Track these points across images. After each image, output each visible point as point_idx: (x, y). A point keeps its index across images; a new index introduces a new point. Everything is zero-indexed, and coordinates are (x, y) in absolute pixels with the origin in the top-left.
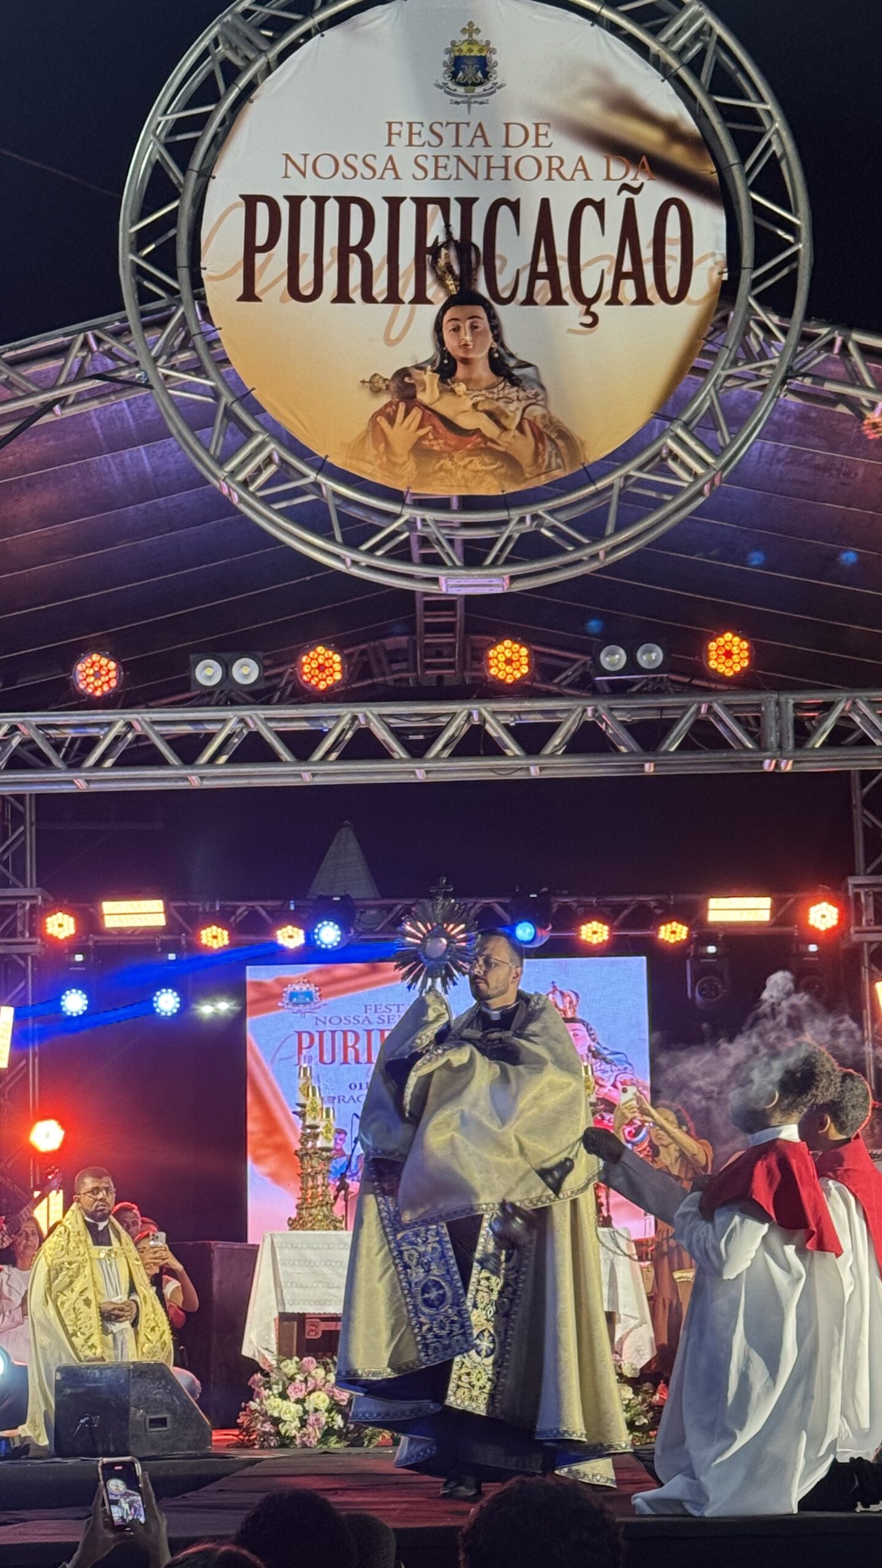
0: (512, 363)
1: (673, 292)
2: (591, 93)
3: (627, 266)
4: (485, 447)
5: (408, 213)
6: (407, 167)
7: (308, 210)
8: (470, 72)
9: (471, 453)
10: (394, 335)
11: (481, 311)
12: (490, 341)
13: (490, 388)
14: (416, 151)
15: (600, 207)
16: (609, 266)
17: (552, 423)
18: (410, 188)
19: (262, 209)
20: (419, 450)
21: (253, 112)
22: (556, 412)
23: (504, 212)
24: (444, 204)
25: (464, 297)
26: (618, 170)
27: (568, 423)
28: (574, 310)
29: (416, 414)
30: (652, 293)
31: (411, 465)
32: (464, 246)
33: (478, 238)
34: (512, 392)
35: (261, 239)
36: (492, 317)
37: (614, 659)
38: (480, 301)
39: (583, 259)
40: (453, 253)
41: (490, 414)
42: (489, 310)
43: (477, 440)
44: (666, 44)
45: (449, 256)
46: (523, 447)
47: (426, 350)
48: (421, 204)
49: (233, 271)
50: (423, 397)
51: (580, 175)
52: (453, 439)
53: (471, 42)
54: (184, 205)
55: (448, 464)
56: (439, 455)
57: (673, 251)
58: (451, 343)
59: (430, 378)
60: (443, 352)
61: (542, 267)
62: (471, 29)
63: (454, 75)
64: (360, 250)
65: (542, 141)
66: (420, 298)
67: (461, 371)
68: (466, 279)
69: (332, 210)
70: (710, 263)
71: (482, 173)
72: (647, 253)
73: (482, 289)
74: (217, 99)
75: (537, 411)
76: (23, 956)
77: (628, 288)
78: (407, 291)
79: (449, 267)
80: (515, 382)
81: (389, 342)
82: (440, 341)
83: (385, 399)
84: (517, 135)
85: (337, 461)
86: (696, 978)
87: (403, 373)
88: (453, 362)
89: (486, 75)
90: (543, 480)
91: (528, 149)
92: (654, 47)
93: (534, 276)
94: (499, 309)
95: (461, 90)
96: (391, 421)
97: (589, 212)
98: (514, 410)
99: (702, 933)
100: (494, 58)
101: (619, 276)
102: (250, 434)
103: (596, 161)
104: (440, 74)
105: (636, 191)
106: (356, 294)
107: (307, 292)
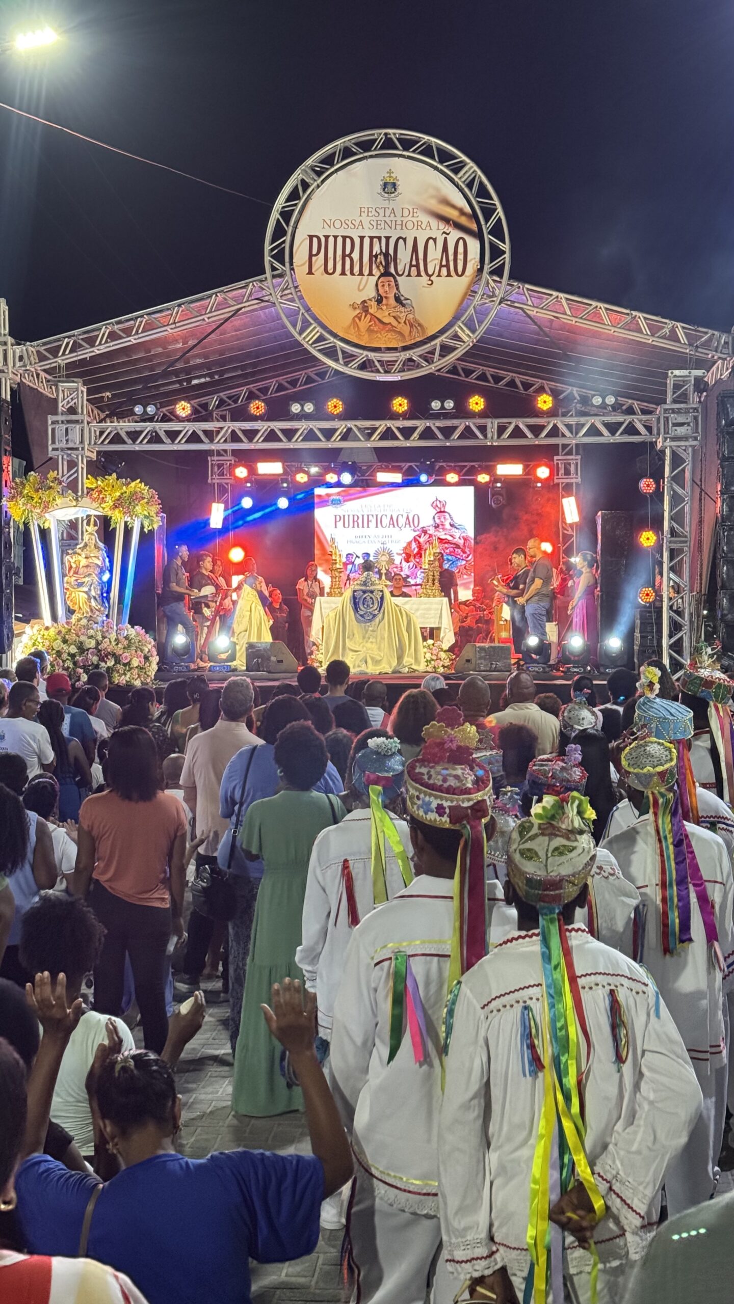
0: (402, 298)
1: (460, 272)
2: (432, 197)
3: (444, 263)
4: (392, 329)
5: (367, 242)
6: (366, 224)
7: (331, 240)
8: (389, 187)
9: (387, 331)
10: (361, 288)
11: (392, 279)
12: (395, 291)
13: (395, 308)
14: (370, 219)
15: (435, 240)
16: (437, 262)
17: (416, 320)
18: (368, 233)
19: (315, 240)
20: (369, 330)
21: (311, 203)
22: (417, 317)
23: (401, 241)
24: (379, 238)
25: (386, 274)
26: (442, 225)
27: (422, 322)
28: (424, 279)
29: (369, 317)
30: (453, 272)
31: (366, 336)
32: (386, 255)
33: (391, 251)
34: (402, 309)
35: (315, 251)
36: (396, 281)
37: (436, 405)
38: (391, 275)
39: (428, 260)
40: (382, 257)
41: (394, 317)
42: (395, 278)
43: (389, 326)
44: (460, 178)
45: (381, 258)
46: (406, 329)
47: (372, 293)
48: (372, 238)
49: (303, 264)
50: (371, 311)
51: (428, 228)
52: (381, 326)
53: (390, 177)
54: (288, 238)
55: (379, 335)
56: (377, 332)
57: (460, 257)
58: (381, 291)
59: (374, 304)
60: (379, 295)
61: (414, 263)
62: (390, 172)
63: (384, 189)
64: (349, 255)
65: (415, 215)
66: (371, 274)
67: (384, 301)
68: (387, 267)
69: (340, 240)
70: (473, 262)
71: (393, 227)
72: (451, 257)
73: (392, 270)
74: (299, 198)
75: (411, 316)
76: (227, 484)
77: (444, 271)
78: (366, 271)
79: (381, 263)
80: (403, 305)
81: (359, 290)
82: (378, 290)
83: (358, 311)
84: (406, 213)
85: (341, 334)
86: (493, 496)
87: (364, 302)
88: (382, 297)
89: (395, 190)
90: (413, 342)
91: (410, 218)
92: (456, 179)
93: (411, 266)
94: (398, 278)
95: (386, 195)
96: (360, 319)
97: (431, 241)
98: (403, 315)
99: (495, 479)
100: (398, 183)
101: (441, 266)
102: (311, 324)
103: (434, 222)
104: (379, 189)
105: (448, 234)
106: (348, 272)
107: (331, 271)
